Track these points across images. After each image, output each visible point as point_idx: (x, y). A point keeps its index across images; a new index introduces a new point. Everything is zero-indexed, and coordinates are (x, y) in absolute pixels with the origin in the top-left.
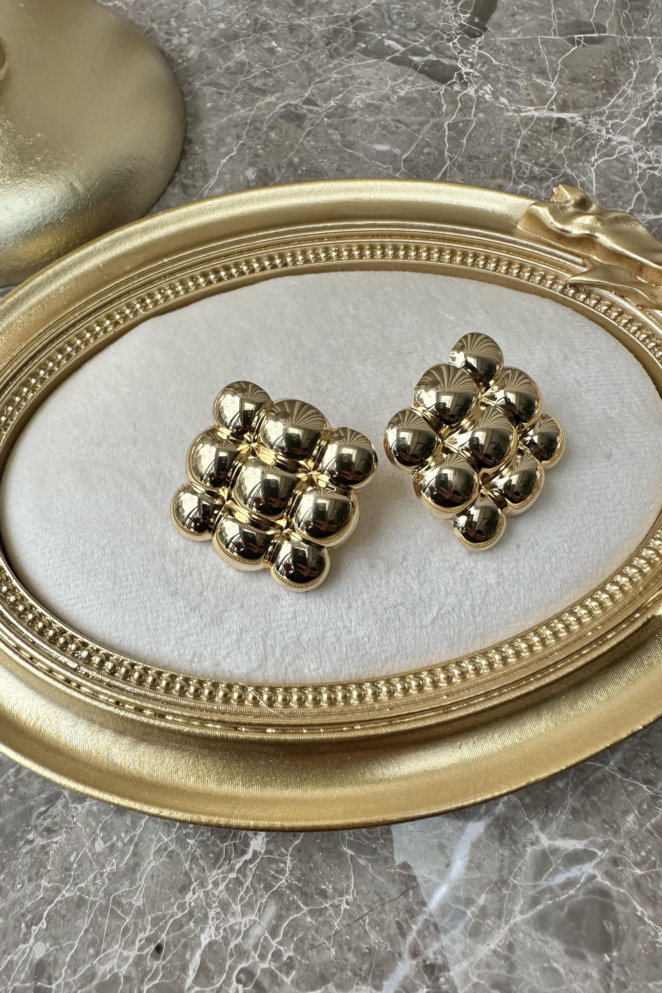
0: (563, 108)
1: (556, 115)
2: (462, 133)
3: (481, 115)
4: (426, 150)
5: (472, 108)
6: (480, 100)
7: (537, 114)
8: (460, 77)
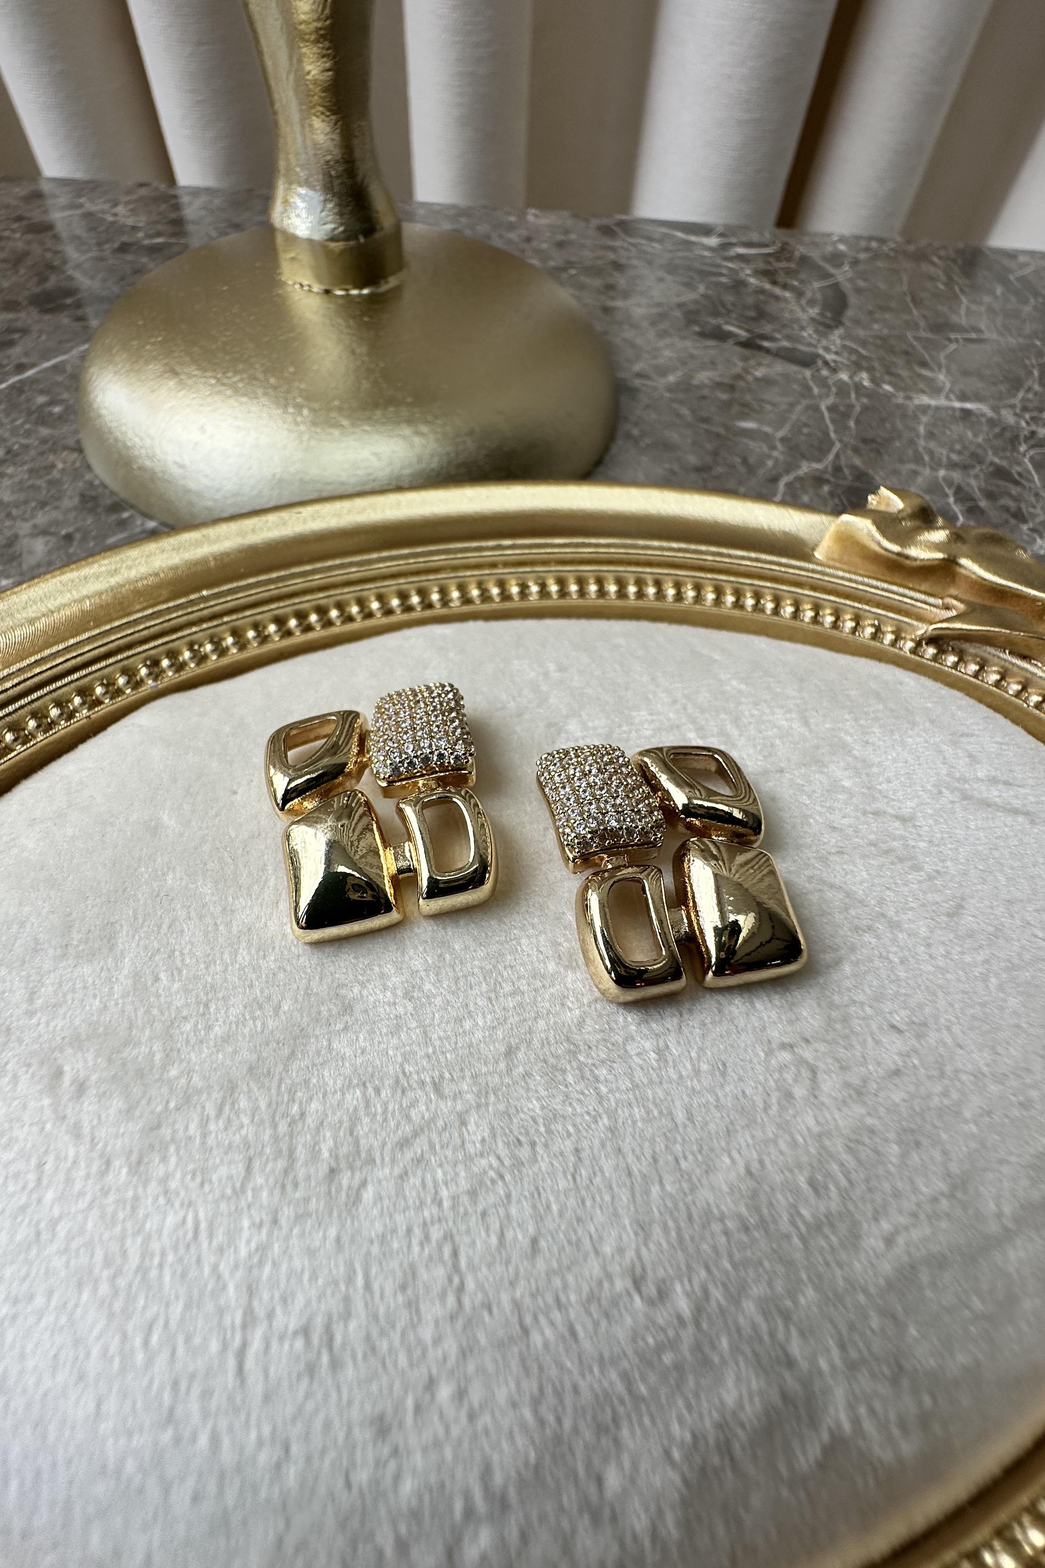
0: (963, 397)
1: (957, 405)
2: (846, 416)
3: (865, 400)
4: (805, 430)
5: (849, 393)
6: (858, 387)
7: (933, 402)
8: (826, 363)
